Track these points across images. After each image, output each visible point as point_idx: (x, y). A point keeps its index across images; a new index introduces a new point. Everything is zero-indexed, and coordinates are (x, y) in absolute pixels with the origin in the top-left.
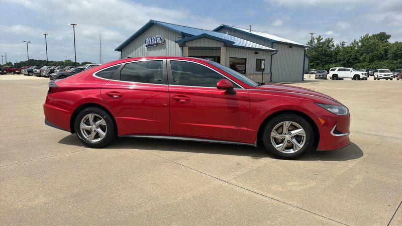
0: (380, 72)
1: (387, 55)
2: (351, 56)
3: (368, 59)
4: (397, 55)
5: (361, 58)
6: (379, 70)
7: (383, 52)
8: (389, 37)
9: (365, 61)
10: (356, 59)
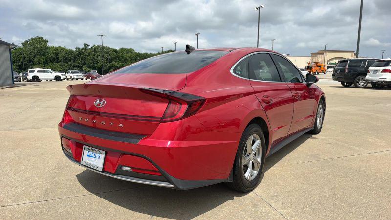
0: (72, 73)
1: (58, 59)
2: (25, 58)
3: (42, 61)
4: (66, 59)
5: (35, 60)
6: (71, 71)
7: (54, 55)
8: (47, 41)
9: (40, 63)
10: (30, 61)
